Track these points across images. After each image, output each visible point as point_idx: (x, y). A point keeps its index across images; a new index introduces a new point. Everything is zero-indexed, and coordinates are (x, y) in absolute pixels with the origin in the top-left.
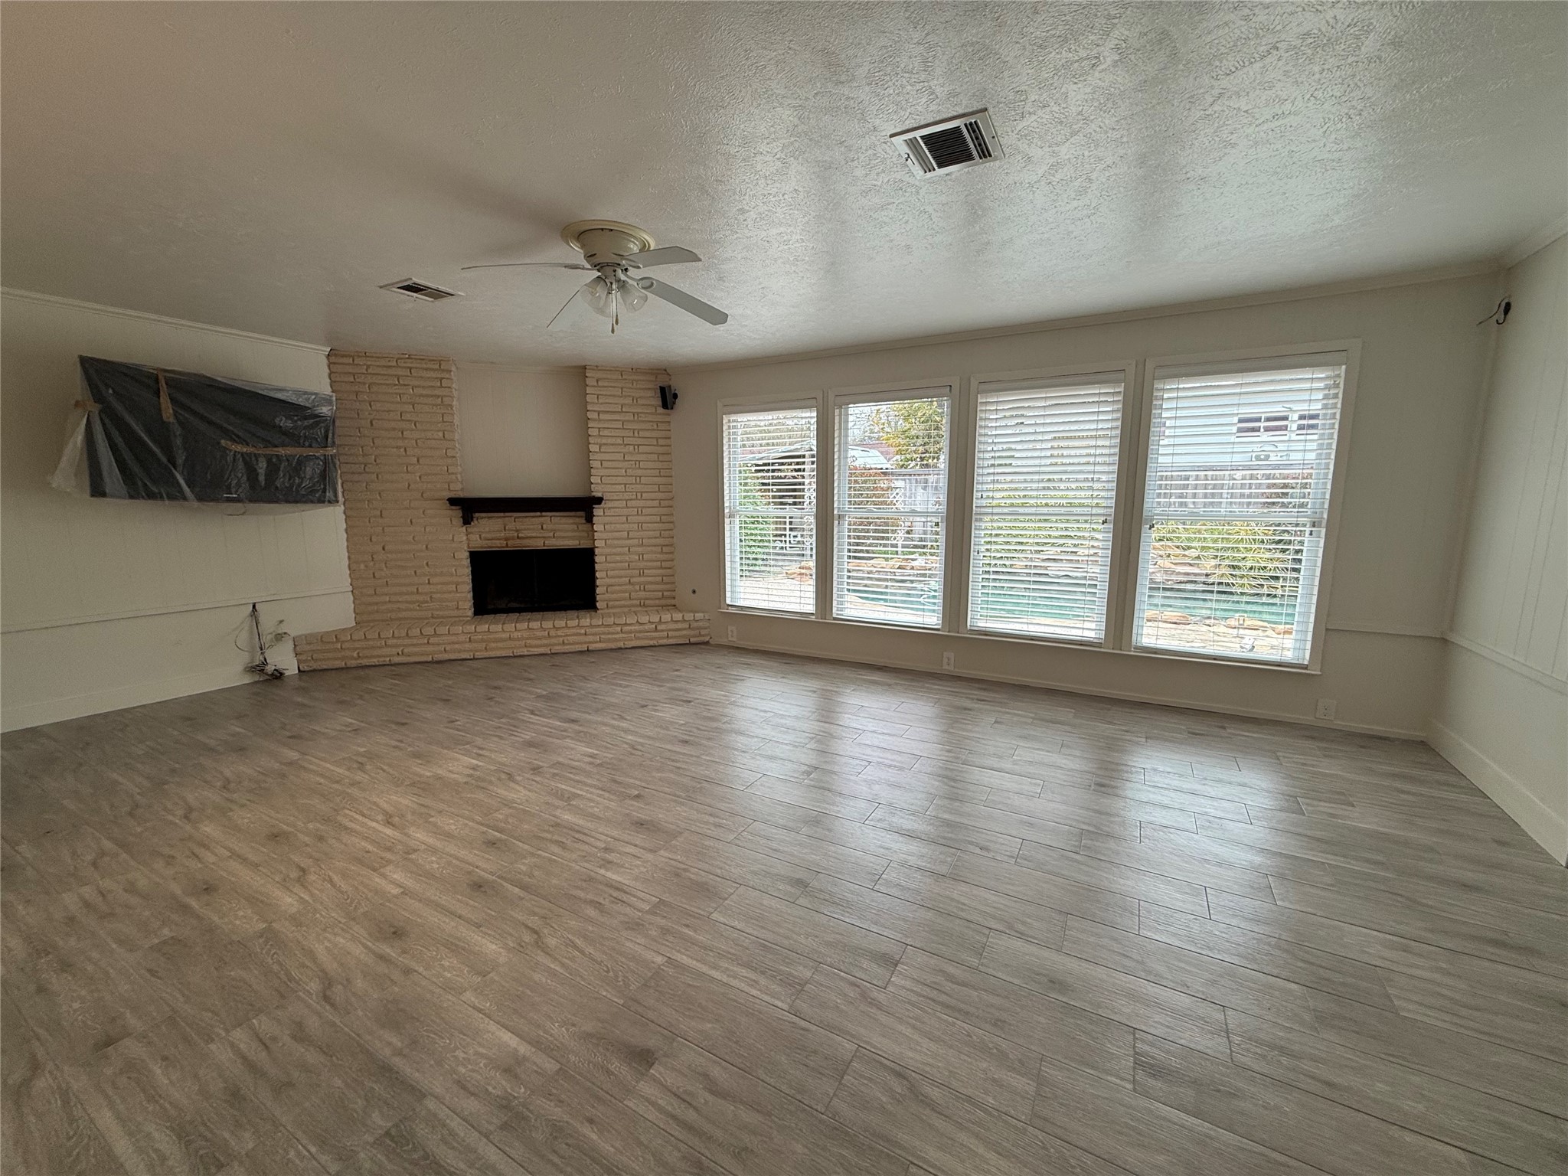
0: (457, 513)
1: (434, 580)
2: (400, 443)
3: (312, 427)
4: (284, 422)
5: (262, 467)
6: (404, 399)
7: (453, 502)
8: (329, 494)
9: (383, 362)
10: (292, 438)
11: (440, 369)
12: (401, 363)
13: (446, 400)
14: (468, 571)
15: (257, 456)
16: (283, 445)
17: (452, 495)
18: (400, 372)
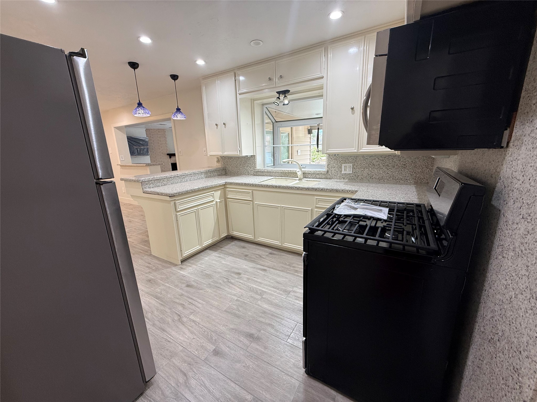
0: (168, 156)
1: (165, 168)
2: (158, 144)
3: (145, 143)
4: (141, 143)
5: (139, 150)
6: (158, 137)
7: (168, 154)
8: (148, 154)
9: (154, 131)
10: (143, 145)
11: (164, 131)
12: (157, 131)
13: (165, 137)
14: (171, 166)
15: (138, 148)
16: (142, 146)
17: (168, 153)
18: (157, 132)
